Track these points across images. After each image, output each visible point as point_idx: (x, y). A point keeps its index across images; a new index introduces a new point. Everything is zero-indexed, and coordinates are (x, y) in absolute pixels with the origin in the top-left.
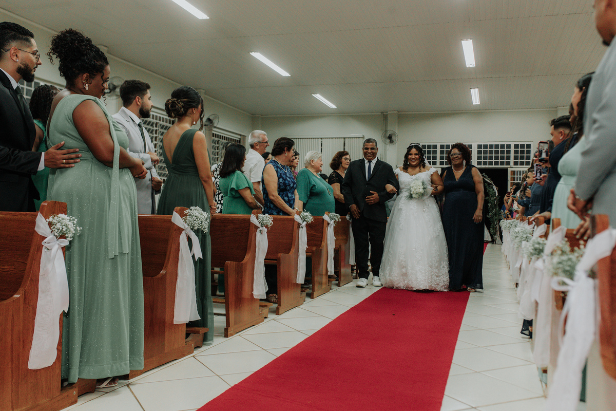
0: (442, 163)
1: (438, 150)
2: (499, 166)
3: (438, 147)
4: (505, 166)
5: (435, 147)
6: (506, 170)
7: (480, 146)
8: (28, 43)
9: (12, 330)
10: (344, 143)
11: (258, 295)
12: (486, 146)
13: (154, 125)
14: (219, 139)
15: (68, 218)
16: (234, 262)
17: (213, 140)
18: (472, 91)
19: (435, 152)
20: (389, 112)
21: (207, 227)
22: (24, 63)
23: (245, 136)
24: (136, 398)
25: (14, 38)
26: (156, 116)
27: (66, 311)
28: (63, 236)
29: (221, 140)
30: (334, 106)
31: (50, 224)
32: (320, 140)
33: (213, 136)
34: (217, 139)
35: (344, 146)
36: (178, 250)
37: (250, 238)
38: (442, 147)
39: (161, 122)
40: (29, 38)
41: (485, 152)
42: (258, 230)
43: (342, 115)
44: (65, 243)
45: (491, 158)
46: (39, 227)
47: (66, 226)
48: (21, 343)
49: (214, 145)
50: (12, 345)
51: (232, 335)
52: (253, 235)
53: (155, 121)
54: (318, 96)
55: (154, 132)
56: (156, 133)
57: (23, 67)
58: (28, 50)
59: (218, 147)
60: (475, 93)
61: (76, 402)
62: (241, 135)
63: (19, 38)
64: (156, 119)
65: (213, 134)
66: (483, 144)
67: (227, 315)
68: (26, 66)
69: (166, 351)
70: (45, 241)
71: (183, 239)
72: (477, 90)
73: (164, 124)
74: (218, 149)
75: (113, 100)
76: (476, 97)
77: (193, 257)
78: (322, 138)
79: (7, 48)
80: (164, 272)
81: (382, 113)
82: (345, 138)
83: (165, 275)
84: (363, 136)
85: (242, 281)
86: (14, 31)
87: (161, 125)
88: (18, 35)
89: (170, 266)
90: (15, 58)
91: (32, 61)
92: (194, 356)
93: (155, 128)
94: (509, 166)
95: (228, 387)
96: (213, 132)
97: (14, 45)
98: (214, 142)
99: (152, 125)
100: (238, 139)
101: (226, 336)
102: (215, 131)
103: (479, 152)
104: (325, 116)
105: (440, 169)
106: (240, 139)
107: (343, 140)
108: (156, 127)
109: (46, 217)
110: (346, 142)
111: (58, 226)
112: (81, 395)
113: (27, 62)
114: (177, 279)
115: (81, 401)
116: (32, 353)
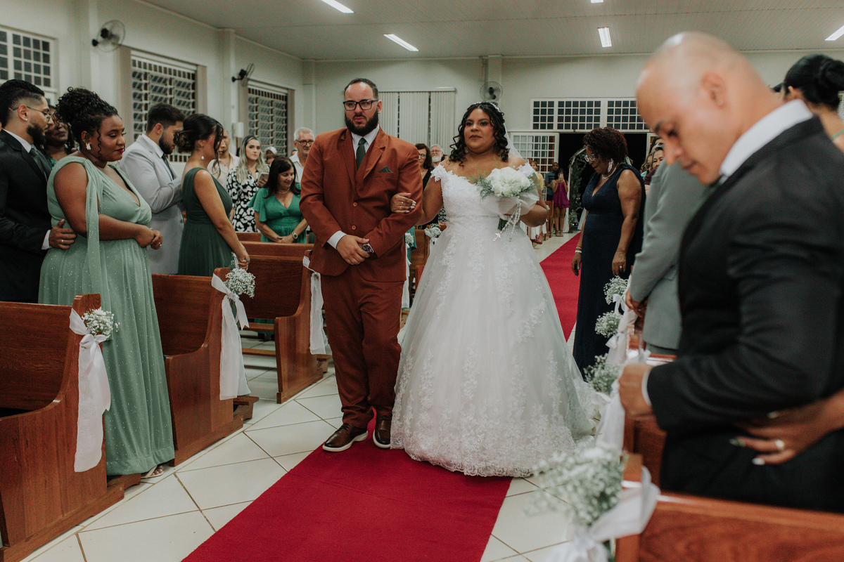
0: (560, 127)
1: (556, 108)
2: (636, 131)
3: (556, 105)
4: (643, 131)
5: (551, 104)
6: (645, 135)
7: (611, 104)
8: (38, 102)
9: (57, 435)
10: (430, 99)
11: (316, 350)
12: (618, 104)
13: (168, 82)
14: (258, 96)
15: (104, 313)
16: (286, 318)
17: (250, 99)
18: (601, 31)
19: (551, 111)
20: (489, 56)
21: (252, 291)
22: (33, 122)
23: (294, 90)
24: (186, 490)
25: (23, 95)
26: (170, 70)
27: (108, 410)
28: (100, 332)
29: (261, 97)
30: (415, 49)
31: (86, 322)
32: (397, 94)
33: (250, 92)
34: (255, 96)
35: (430, 102)
36: (220, 318)
37: (303, 284)
38: (561, 104)
39: (177, 78)
40: (40, 95)
41: (618, 112)
42: (313, 275)
43: (427, 60)
44: (103, 338)
45: (625, 119)
46: (74, 325)
47: (104, 323)
48: (66, 446)
49: (251, 104)
50: (57, 452)
51: (286, 400)
52: (308, 281)
53: (168, 76)
54: (393, 37)
55: (168, 92)
56: (171, 93)
57: (33, 126)
58: (38, 108)
59: (257, 107)
60: (604, 32)
61: (122, 497)
62: (287, 89)
63: (28, 96)
64: (170, 74)
65: (249, 89)
66: (615, 100)
67: (278, 369)
68: (36, 126)
69: (213, 430)
70: (83, 341)
71: (225, 304)
72: (606, 30)
73: (182, 79)
74: (257, 110)
75: (109, 51)
76: (605, 38)
77: (238, 324)
78: (399, 92)
79: (16, 106)
80: (206, 346)
81: (481, 57)
82: (430, 92)
83: (207, 349)
84: (455, 89)
85: (295, 337)
86: (22, 87)
87: (176, 81)
88: (27, 92)
89: (211, 337)
90: (23, 117)
91: (42, 121)
92: (243, 432)
93: (169, 87)
94: (648, 131)
95: (283, 473)
96: (249, 87)
97: (22, 102)
98: (251, 100)
99: (165, 82)
100: (284, 95)
101: (279, 402)
102: (252, 85)
103: (610, 112)
104: (404, 61)
105: (558, 134)
106: (287, 94)
107: (427, 94)
108: (170, 84)
109: (81, 315)
110: (431, 98)
111: (95, 323)
112: (127, 488)
113: (37, 122)
114: (220, 350)
115: (128, 495)
116: (78, 456)
